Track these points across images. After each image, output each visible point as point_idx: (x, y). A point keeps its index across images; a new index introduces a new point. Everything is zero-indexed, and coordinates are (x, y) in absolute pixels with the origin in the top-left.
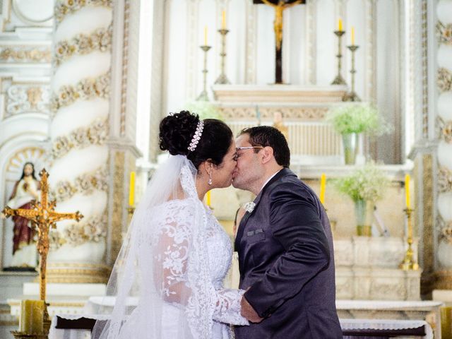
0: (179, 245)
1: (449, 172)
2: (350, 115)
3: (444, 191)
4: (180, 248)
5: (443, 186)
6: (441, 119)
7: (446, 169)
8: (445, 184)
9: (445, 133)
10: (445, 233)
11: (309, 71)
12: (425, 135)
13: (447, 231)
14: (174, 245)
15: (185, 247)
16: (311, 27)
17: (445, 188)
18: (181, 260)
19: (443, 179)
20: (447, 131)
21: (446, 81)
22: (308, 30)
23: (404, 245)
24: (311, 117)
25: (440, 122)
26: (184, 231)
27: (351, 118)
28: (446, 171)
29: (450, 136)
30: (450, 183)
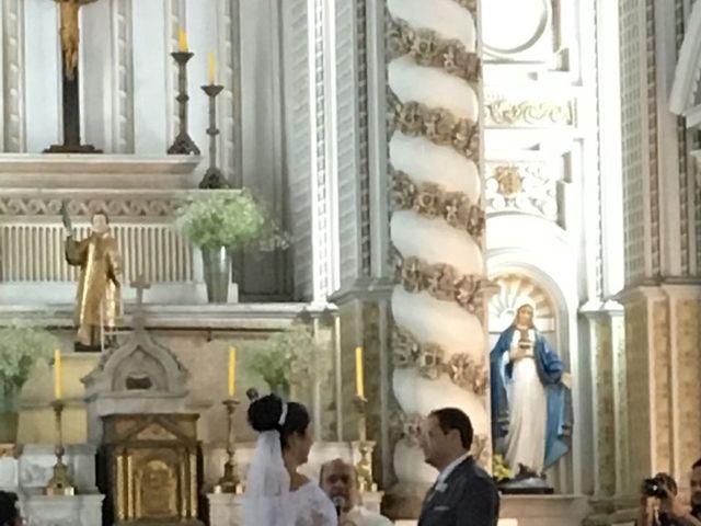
1: (412, 337)
2: (219, 216)
3: (405, 366)
5: (403, 359)
6: (398, 253)
7: (409, 332)
8: (406, 356)
9: (404, 274)
10: (406, 431)
11: (120, 119)
12: (366, 270)
13: (410, 428)
16: (123, 37)
17: (406, 362)
19: (403, 348)
20: (409, 273)
21: (406, 193)
22: (118, 42)
23: (351, 453)
24: (143, 213)
25: (396, 257)
27: (220, 222)
28: (407, 335)
29: (412, 281)
30: (415, 355)
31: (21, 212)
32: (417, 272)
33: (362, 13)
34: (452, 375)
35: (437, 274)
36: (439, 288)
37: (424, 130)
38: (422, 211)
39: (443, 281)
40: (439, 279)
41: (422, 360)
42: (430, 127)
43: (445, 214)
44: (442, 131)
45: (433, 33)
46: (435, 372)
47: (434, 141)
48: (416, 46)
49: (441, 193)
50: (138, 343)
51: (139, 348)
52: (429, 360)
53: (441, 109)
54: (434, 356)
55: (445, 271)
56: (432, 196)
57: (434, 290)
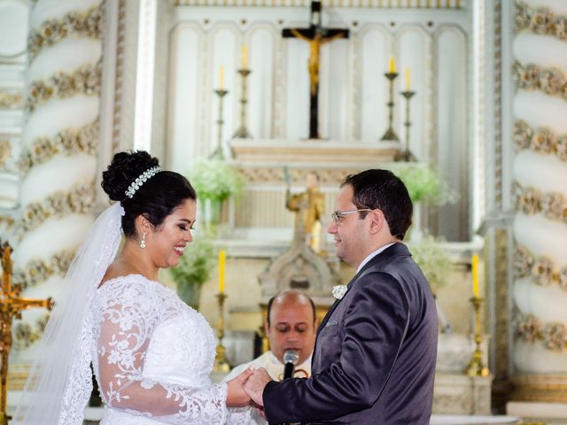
0: (127, 332)
1: (529, 252)
3: (522, 276)
4: (129, 336)
5: (520, 270)
6: (518, 185)
8: (523, 268)
9: (523, 202)
10: (522, 330)
12: (498, 204)
13: (525, 327)
14: (121, 333)
15: (134, 334)
17: (522, 273)
18: (130, 352)
19: (521, 261)
20: (526, 200)
21: (524, 136)
22: (352, 72)
25: (517, 188)
26: (131, 314)
28: (524, 251)
29: (529, 207)
30: (530, 266)
31: (266, 179)
32: (533, 199)
33: (498, 8)
34: (560, 282)
35: (548, 200)
36: (551, 210)
37: (539, 85)
38: (537, 149)
39: (554, 205)
40: (550, 203)
41: (535, 270)
42: (544, 82)
43: (556, 150)
44: (554, 85)
45: (547, 9)
46: (546, 281)
47: (548, 93)
48: (533, 21)
49: (552, 135)
50: (299, 252)
51: (300, 256)
52: (541, 270)
53: (554, 69)
54: (545, 266)
55: (556, 197)
56: (546, 137)
57: (546, 213)
